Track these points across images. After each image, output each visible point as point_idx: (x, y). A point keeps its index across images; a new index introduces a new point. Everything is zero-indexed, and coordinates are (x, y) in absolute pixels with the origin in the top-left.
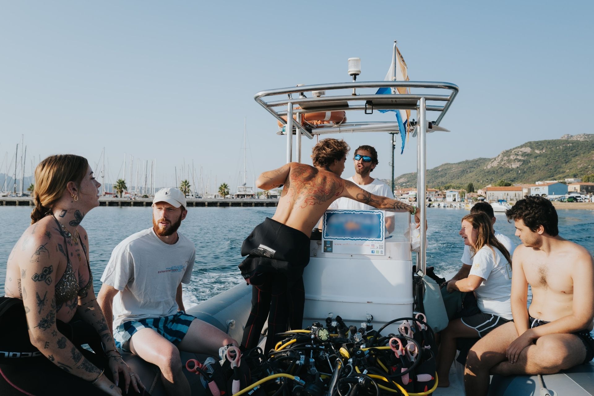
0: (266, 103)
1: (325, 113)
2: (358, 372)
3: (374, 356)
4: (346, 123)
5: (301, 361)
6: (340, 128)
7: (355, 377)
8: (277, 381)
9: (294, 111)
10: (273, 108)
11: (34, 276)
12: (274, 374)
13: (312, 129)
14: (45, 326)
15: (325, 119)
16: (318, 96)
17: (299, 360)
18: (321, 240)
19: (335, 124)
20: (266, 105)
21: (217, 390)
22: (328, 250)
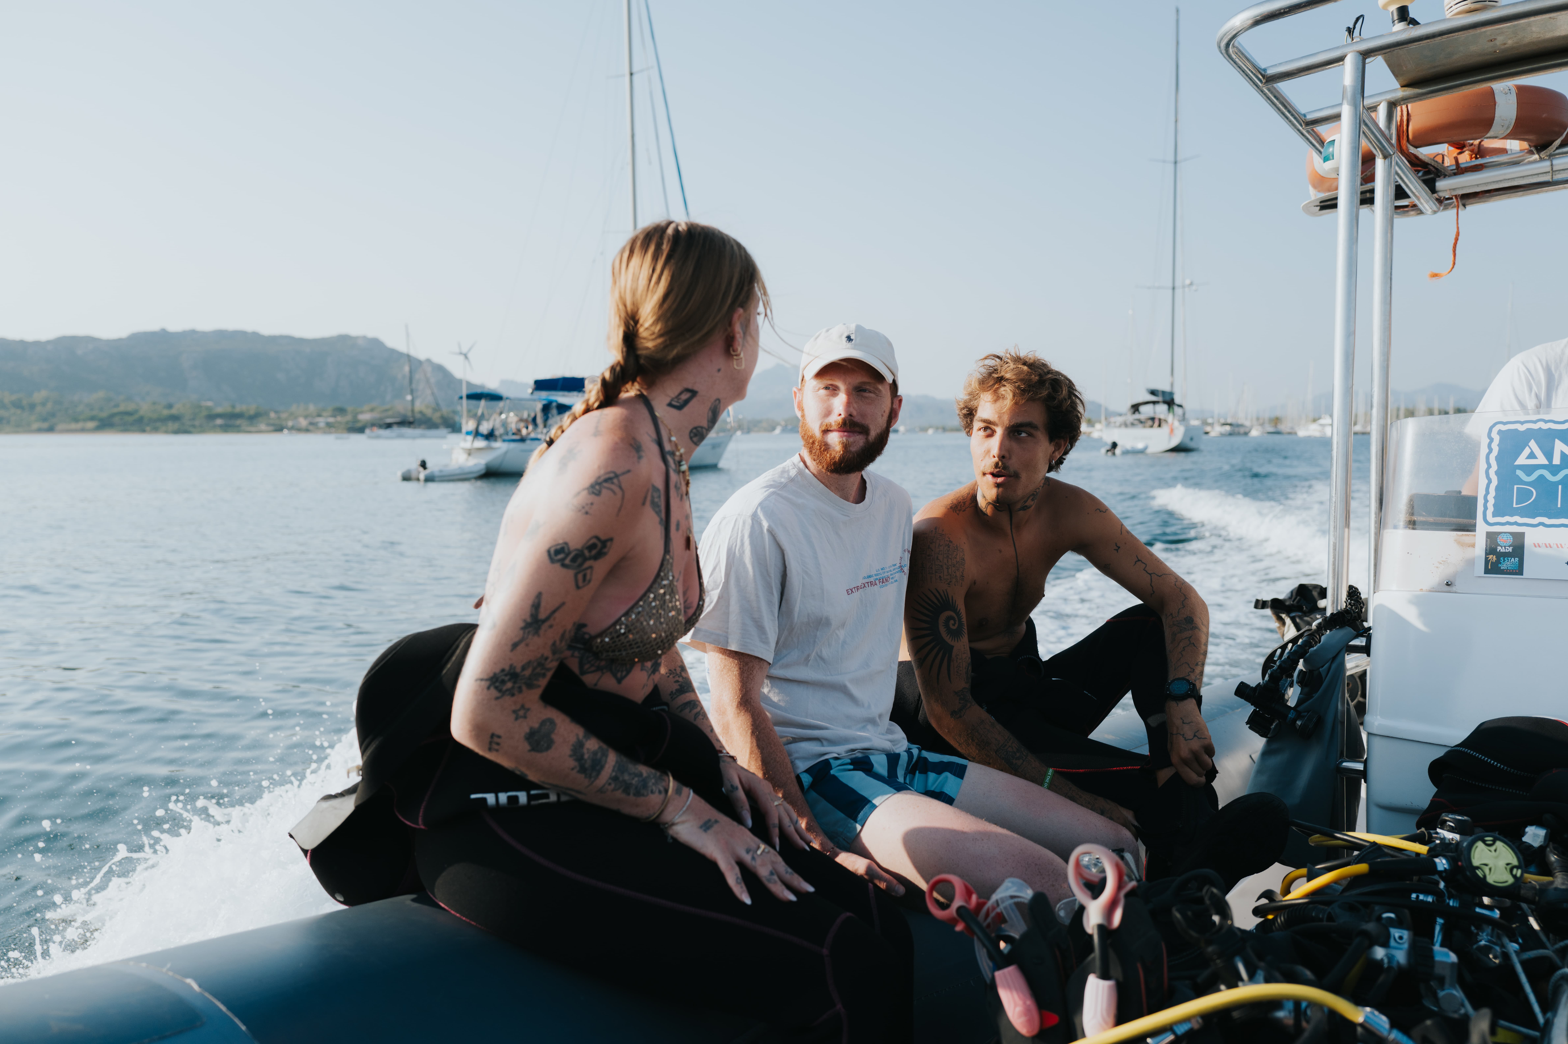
0: (1265, 70)
5: (1395, 952)
6: (1555, 162)
8: (1281, 1014)
9: (1369, 99)
10: (1284, 88)
11: (559, 547)
12: (1268, 980)
13: (1438, 177)
14: (504, 688)
15: (1491, 133)
17: (1385, 944)
18: (1474, 531)
19: (1531, 152)
20: (1263, 76)
21: (1025, 1003)
22: (1504, 566)
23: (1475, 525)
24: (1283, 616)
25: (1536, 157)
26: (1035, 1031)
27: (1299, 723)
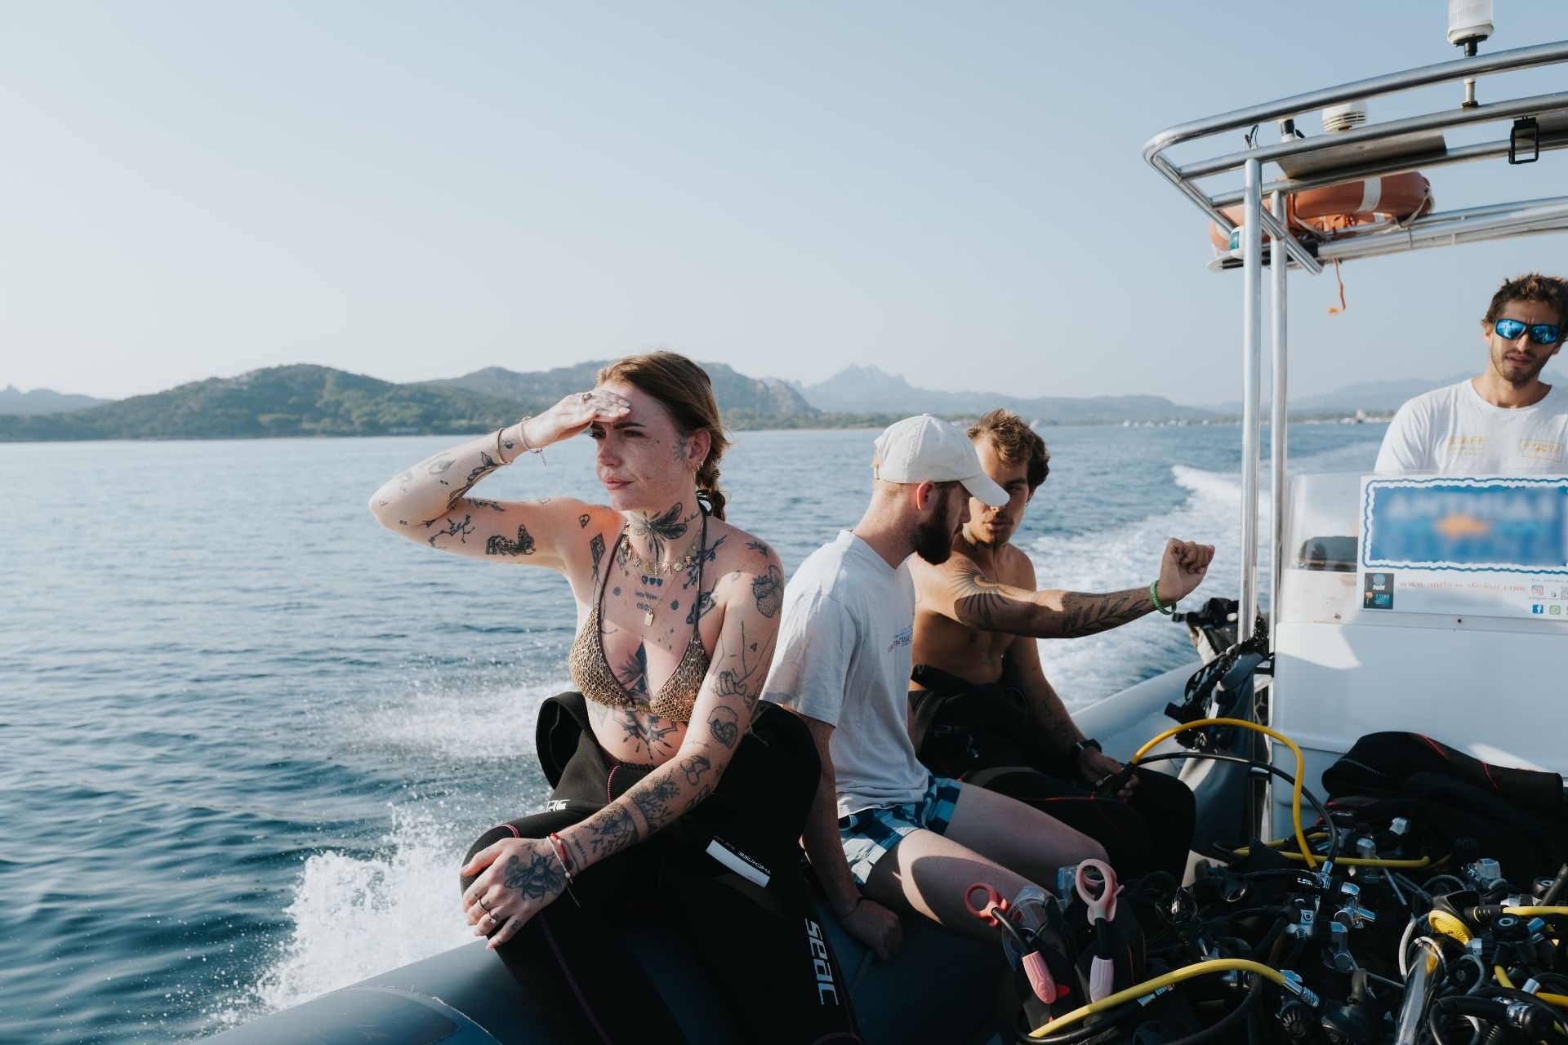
0: (1180, 169)
1: (1362, 184)
2: (1506, 983)
3: (1556, 942)
4: (1431, 215)
5: (1303, 927)
6: (1413, 233)
7: (1494, 999)
8: (1228, 978)
9: (1264, 189)
10: (1197, 182)
12: (1222, 957)
13: (1319, 244)
15: (1361, 209)
16: (1341, 129)
17: (1297, 922)
18: (1356, 571)
19: (1393, 223)
20: (1179, 174)
21: (1045, 979)
22: (1378, 602)
23: (1356, 567)
24: (1198, 628)
25: (1397, 227)
26: (1053, 1000)
27: (1219, 736)
